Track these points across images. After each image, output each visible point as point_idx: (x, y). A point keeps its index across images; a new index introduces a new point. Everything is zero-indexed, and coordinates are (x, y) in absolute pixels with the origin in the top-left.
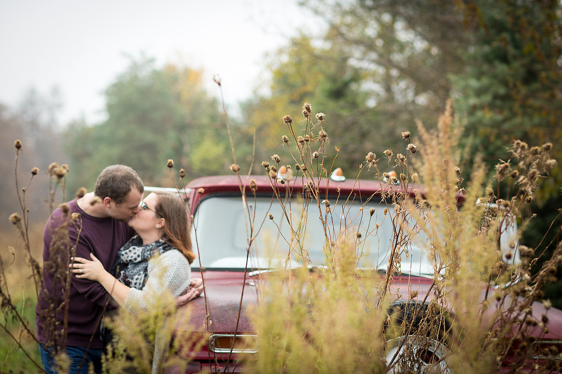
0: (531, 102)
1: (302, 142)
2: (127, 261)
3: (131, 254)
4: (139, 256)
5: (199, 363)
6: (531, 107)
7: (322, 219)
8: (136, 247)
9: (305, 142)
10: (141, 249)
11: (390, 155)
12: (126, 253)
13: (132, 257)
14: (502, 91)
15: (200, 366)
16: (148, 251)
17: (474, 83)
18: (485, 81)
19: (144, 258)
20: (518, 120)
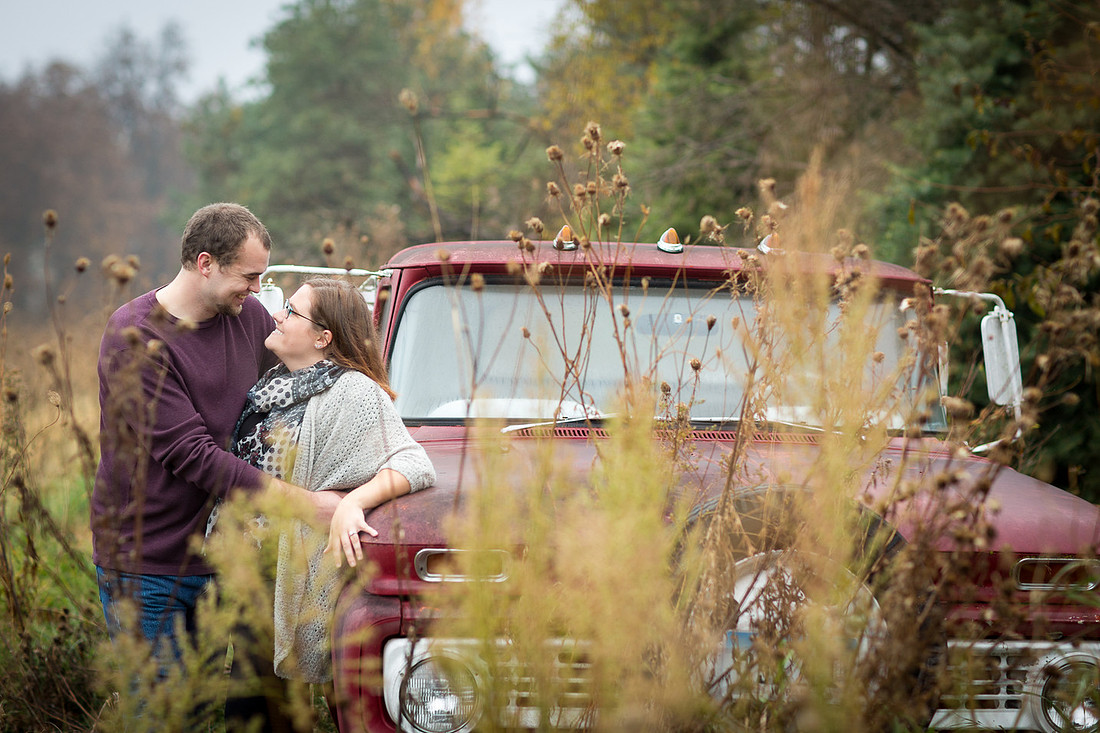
0: (1070, 78)
1: (581, 195)
2: (267, 406)
3: (272, 394)
4: (288, 395)
5: (398, 602)
6: (1068, 88)
7: (618, 338)
8: (281, 379)
9: (588, 196)
10: (290, 381)
11: (747, 217)
12: (264, 393)
13: (275, 398)
14: (1014, 58)
15: (399, 607)
16: (303, 383)
17: (959, 42)
18: (982, 38)
19: (298, 398)
20: (1045, 115)
